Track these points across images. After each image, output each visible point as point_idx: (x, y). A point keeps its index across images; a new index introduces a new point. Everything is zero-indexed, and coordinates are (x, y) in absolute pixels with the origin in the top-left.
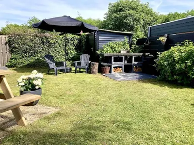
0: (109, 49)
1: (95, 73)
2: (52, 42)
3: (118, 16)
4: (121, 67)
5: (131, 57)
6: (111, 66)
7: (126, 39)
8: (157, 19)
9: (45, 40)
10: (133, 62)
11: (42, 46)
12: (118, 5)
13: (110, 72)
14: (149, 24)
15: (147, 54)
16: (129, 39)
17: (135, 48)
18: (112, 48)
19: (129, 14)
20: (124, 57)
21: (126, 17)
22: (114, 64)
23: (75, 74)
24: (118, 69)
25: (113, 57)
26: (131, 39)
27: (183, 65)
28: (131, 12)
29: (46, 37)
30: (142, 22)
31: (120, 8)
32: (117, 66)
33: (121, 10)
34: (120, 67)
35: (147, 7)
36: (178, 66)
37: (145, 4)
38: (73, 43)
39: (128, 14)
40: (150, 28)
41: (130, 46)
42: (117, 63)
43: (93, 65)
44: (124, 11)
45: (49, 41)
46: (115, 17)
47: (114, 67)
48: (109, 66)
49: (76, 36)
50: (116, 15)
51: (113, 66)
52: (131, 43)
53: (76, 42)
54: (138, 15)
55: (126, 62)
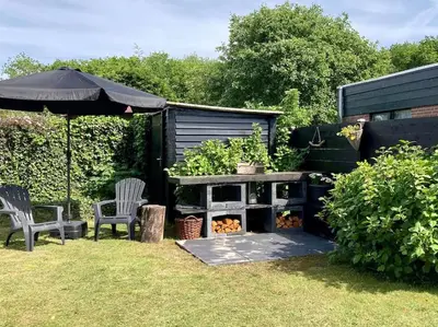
0: (204, 161)
1: (155, 240)
2: (39, 140)
3: (256, 55)
4: (238, 217)
5: (268, 185)
6: (204, 216)
7: (259, 129)
8: (374, 62)
9: (17, 135)
10: (275, 201)
11: (9, 155)
12: (258, 23)
13: (203, 233)
14: (350, 77)
15: (313, 175)
16: (269, 130)
17: (286, 157)
18: (211, 158)
19: (288, 49)
20: (243, 187)
21: (278, 56)
22: (215, 208)
23: (92, 242)
24: (229, 221)
25: (209, 189)
26: (273, 131)
27: (387, 219)
28: (294, 42)
29: (20, 128)
30: (327, 72)
31: (262, 30)
32: (224, 213)
33: (263, 38)
34: (233, 217)
35: (341, 27)
36: (372, 222)
37: (338, 19)
38: (109, 141)
39: (283, 49)
40: (344, 90)
41: (272, 151)
42: (224, 204)
43: (149, 212)
44: (273, 40)
45: (30, 140)
46: (248, 57)
47: (215, 219)
48: (198, 215)
49: (117, 119)
50: (250, 51)
51: (210, 216)
52: (275, 140)
53: (119, 137)
54: (315, 52)
55: (253, 201)
